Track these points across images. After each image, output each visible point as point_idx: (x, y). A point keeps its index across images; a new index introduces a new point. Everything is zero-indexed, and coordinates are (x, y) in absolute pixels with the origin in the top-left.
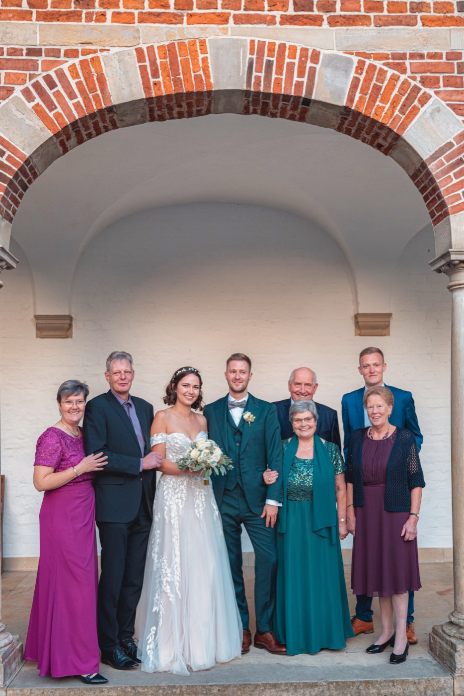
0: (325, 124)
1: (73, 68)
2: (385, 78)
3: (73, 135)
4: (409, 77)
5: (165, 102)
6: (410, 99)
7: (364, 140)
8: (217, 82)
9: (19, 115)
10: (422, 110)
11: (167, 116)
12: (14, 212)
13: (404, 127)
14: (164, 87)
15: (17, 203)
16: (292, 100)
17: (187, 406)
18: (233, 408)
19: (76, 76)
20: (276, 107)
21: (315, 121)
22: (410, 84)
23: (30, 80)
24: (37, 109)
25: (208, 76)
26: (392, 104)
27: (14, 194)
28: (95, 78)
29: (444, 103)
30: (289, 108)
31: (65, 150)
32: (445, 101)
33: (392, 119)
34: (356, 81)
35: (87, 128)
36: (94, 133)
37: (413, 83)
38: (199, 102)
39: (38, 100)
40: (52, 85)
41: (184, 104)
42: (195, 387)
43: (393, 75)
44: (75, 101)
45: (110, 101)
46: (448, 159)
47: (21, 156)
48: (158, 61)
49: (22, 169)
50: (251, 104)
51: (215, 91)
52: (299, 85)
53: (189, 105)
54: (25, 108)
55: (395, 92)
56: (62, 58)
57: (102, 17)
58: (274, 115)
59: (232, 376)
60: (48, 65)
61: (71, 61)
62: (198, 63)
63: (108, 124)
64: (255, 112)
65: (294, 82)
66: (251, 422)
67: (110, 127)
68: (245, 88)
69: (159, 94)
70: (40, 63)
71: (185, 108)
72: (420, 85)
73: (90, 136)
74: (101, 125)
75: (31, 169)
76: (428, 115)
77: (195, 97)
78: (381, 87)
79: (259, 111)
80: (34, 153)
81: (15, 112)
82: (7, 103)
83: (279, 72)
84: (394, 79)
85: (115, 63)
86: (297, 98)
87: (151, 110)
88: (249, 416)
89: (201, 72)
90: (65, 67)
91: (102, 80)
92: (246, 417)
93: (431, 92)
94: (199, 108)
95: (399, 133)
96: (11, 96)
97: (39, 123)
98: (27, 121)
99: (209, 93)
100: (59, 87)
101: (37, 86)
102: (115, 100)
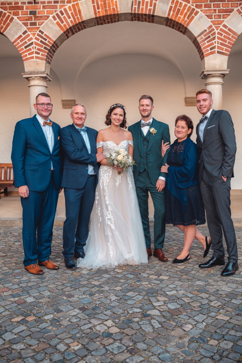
0: (161, 23)
1: (69, 7)
2: (182, 5)
3: (70, 32)
4: (191, 5)
5: (102, 18)
6: (191, 13)
7: (176, 29)
8: (120, 10)
9: (51, 26)
10: (196, 17)
11: (104, 23)
12: (51, 61)
13: (188, 24)
14: (102, 13)
15: (52, 57)
16: (148, 15)
17: (117, 126)
18: (144, 126)
19: (70, 10)
20: (142, 18)
21: (157, 23)
22: (191, 7)
23: (55, 12)
24: (58, 23)
25: (117, 8)
26: (184, 16)
27: (51, 54)
28: (77, 11)
29: (204, 14)
30: (147, 18)
31: (68, 37)
32: (204, 13)
33: (184, 22)
34: (171, 7)
35: (75, 29)
36: (78, 30)
37: (192, 7)
38: (115, 18)
39: (58, 20)
40: (62, 14)
41: (109, 19)
42: (121, 115)
43: (185, 4)
44: (70, 20)
45: (83, 19)
46: (205, 36)
47: (52, 41)
48: (100, 3)
49: (53, 45)
50: (133, 17)
51: (120, 14)
52: (150, 10)
53: (111, 19)
54: (53, 23)
55: (186, 11)
56: (66, 4)
58: (142, 21)
59: (142, 108)
60: (61, 7)
61: (69, 5)
62: (113, 3)
63: (83, 27)
64: (135, 20)
65: (148, 9)
66: (154, 134)
67: (83, 28)
68: (130, 12)
69: (100, 16)
70: (58, 6)
71: (110, 20)
72: (195, 8)
73: (76, 32)
74: (80, 27)
75: (56, 45)
76: (197, 19)
77: (113, 16)
78: (180, 9)
79: (137, 20)
80: (57, 39)
81: (50, 25)
82: (47, 22)
83: (143, 5)
84: (186, 6)
85: (84, 5)
86: (149, 15)
87: (98, 21)
88: (153, 130)
89: (115, 7)
90: (67, 7)
91: (80, 11)
92: (151, 130)
93: (199, 10)
94: (115, 20)
95: (186, 27)
96: (49, 19)
97: (58, 28)
98: (54, 28)
99: (118, 14)
100: (65, 15)
101: (57, 15)
102: (84, 19)
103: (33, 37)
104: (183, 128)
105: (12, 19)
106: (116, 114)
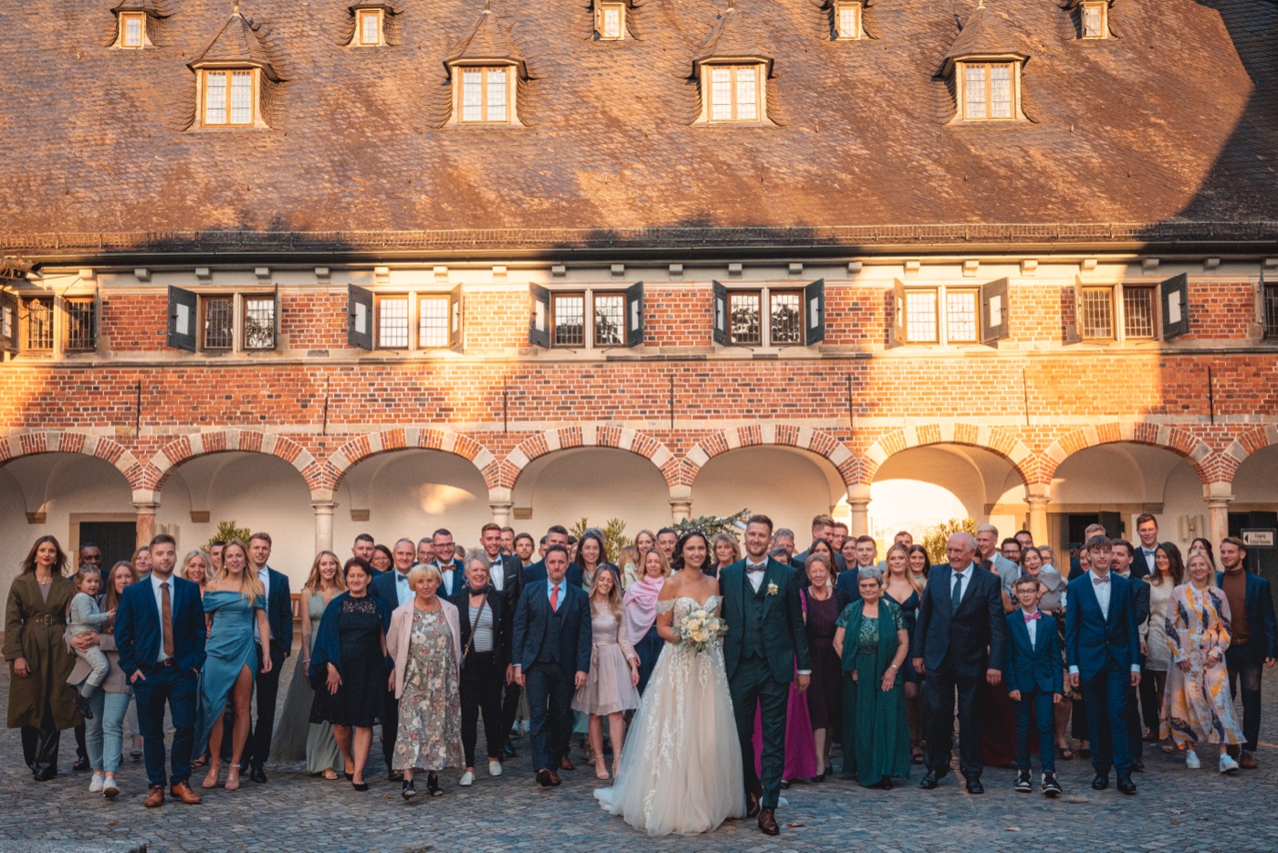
2: (467, 441)
3: (358, 463)
4: (475, 440)
6: (476, 448)
8: (408, 443)
9: (340, 457)
10: (480, 452)
12: (338, 490)
13: (473, 458)
14: (390, 445)
15: (339, 487)
17: (696, 568)
18: (752, 571)
19: (359, 442)
22: (476, 443)
23: (344, 444)
24: (346, 455)
26: (469, 450)
27: (339, 484)
28: (366, 443)
29: (487, 450)
31: (355, 469)
33: (469, 456)
34: (457, 442)
35: (363, 461)
39: (346, 452)
40: (351, 446)
42: (700, 548)
44: (359, 451)
45: (371, 451)
47: (341, 471)
48: (388, 437)
49: (341, 476)
51: (407, 446)
52: (437, 444)
54: (342, 454)
55: (471, 446)
56: (355, 436)
57: (368, 421)
59: (751, 538)
60: (350, 439)
61: (358, 437)
62: (401, 437)
67: (371, 460)
68: (418, 445)
69: (388, 448)
70: (347, 438)
72: (479, 443)
74: (368, 460)
78: (465, 444)
80: (345, 470)
82: (336, 453)
83: (430, 439)
84: (470, 441)
85: (373, 438)
86: (436, 449)
87: (385, 454)
89: (403, 440)
90: (356, 440)
93: (483, 446)
95: (471, 460)
97: (346, 460)
98: (343, 459)
100: (354, 447)
101: (346, 446)
103: (321, 467)
104: (359, 575)
105: (301, 450)
106: (692, 548)
